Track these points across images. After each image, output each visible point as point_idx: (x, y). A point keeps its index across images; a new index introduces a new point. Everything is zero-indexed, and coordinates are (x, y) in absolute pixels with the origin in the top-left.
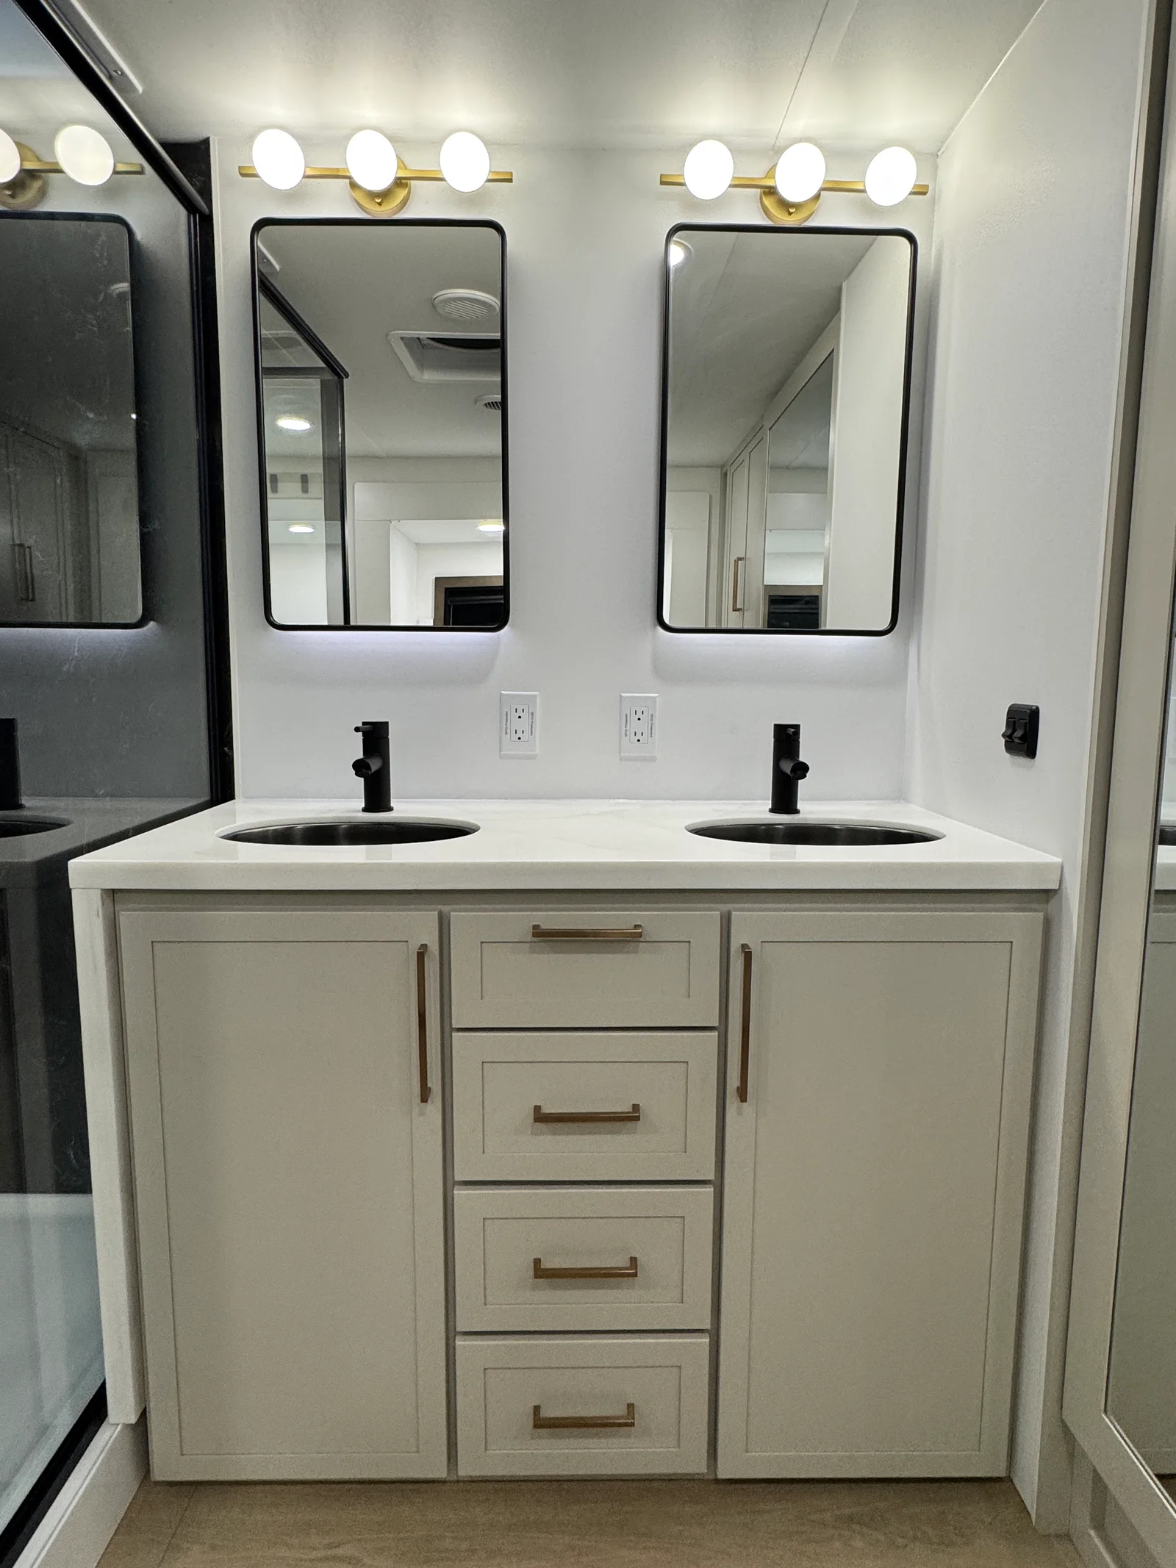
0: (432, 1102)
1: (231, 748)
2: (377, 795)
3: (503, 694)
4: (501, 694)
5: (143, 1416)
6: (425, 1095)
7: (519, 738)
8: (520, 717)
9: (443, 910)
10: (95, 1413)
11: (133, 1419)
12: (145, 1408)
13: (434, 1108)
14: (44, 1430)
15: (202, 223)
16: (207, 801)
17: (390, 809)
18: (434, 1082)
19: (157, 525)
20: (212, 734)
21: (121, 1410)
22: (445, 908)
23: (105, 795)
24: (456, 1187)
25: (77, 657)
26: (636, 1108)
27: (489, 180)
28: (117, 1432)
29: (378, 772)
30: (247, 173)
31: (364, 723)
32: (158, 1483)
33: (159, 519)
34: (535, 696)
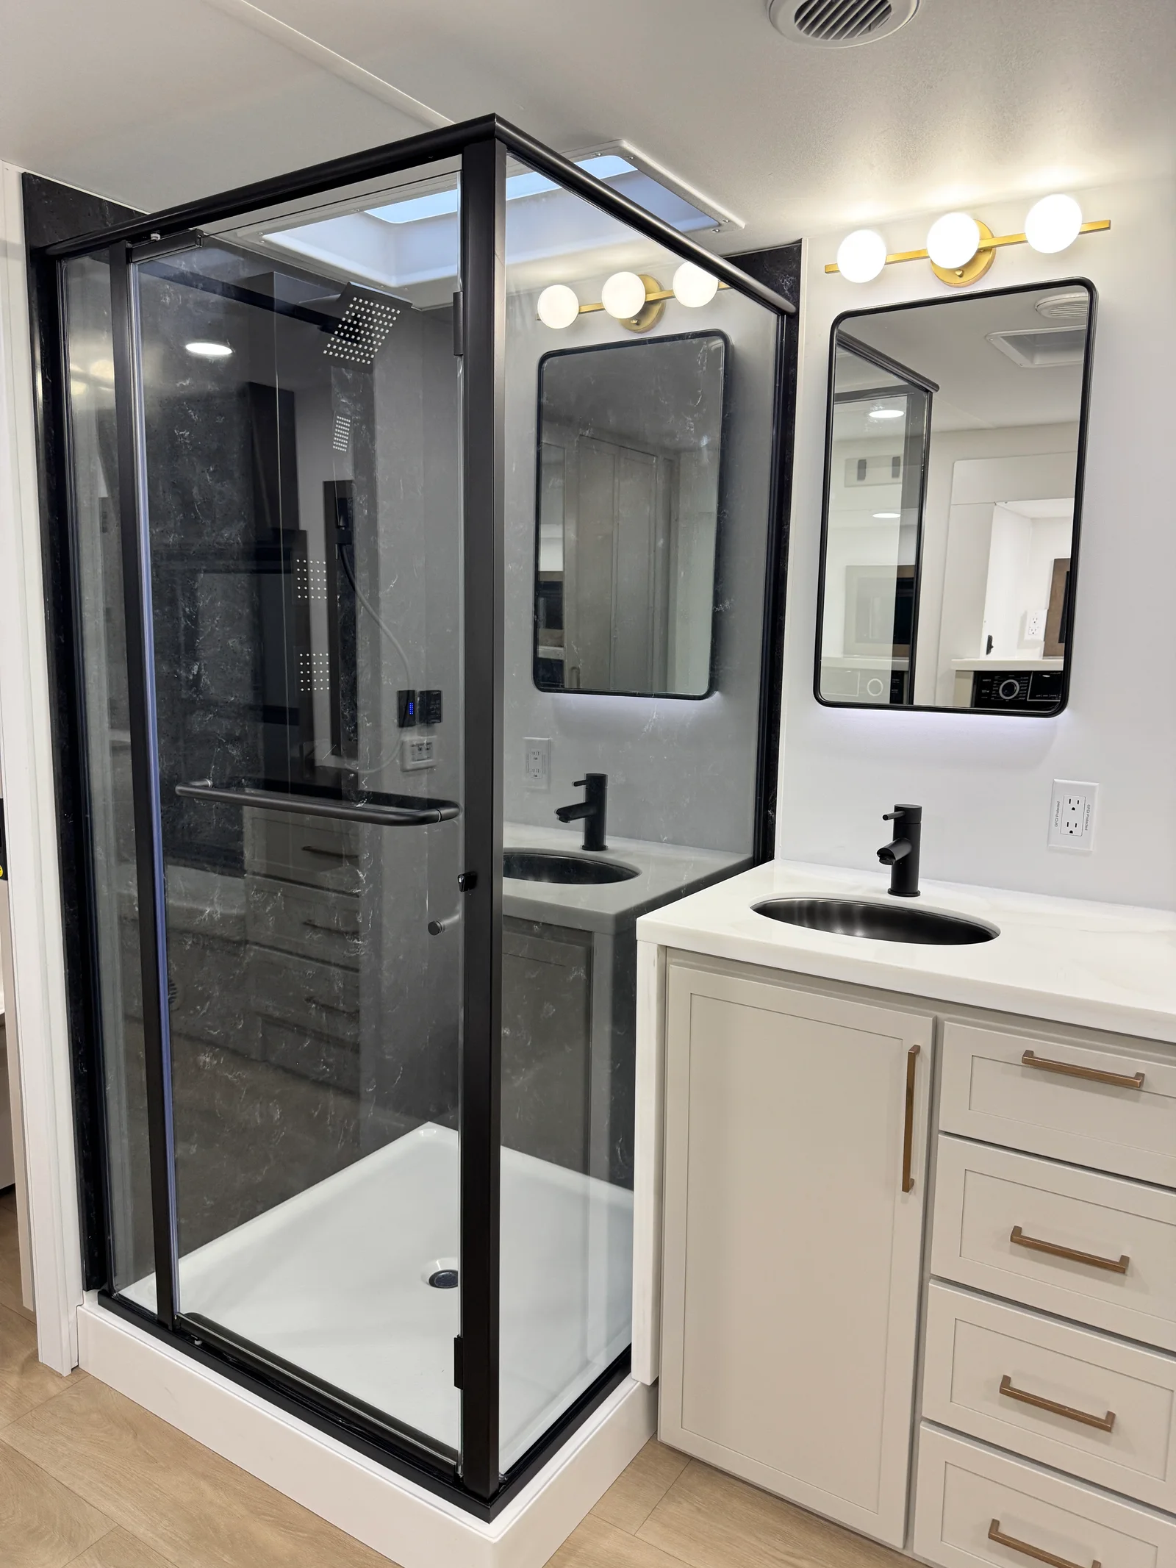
0: (915, 1194)
1: (774, 811)
2: (904, 881)
3: (1056, 783)
4: (1054, 781)
5: (656, 1383)
6: (907, 1185)
7: (1071, 832)
8: (1073, 809)
9: (939, 1017)
10: (621, 1366)
11: (649, 1382)
12: (658, 1377)
13: (916, 1198)
14: (586, 1364)
15: (789, 322)
16: (750, 859)
17: (916, 894)
18: (918, 1174)
19: (727, 604)
20: (758, 798)
21: (641, 1371)
22: (941, 1015)
23: (666, 842)
24: (932, 1280)
25: (654, 720)
26: (1125, 1260)
27: (1081, 233)
28: (636, 1386)
29: (905, 859)
30: (831, 270)
31: (897, 809)
32: (663, 1444)
33: (730, 599)
34: (1093, 788)
